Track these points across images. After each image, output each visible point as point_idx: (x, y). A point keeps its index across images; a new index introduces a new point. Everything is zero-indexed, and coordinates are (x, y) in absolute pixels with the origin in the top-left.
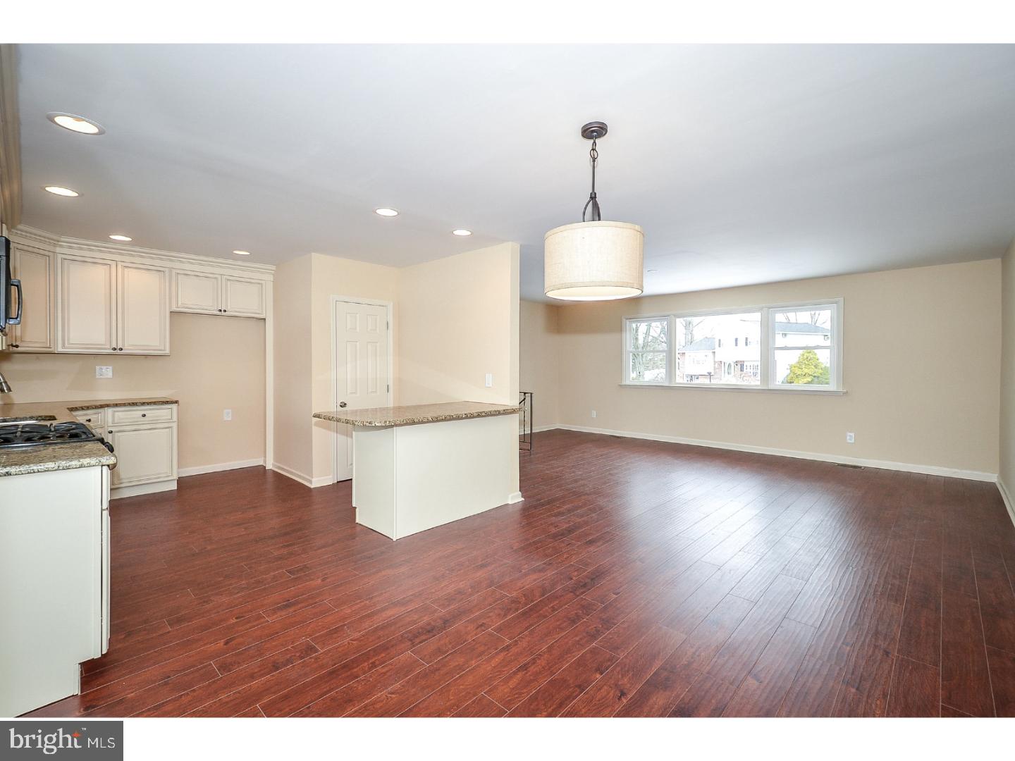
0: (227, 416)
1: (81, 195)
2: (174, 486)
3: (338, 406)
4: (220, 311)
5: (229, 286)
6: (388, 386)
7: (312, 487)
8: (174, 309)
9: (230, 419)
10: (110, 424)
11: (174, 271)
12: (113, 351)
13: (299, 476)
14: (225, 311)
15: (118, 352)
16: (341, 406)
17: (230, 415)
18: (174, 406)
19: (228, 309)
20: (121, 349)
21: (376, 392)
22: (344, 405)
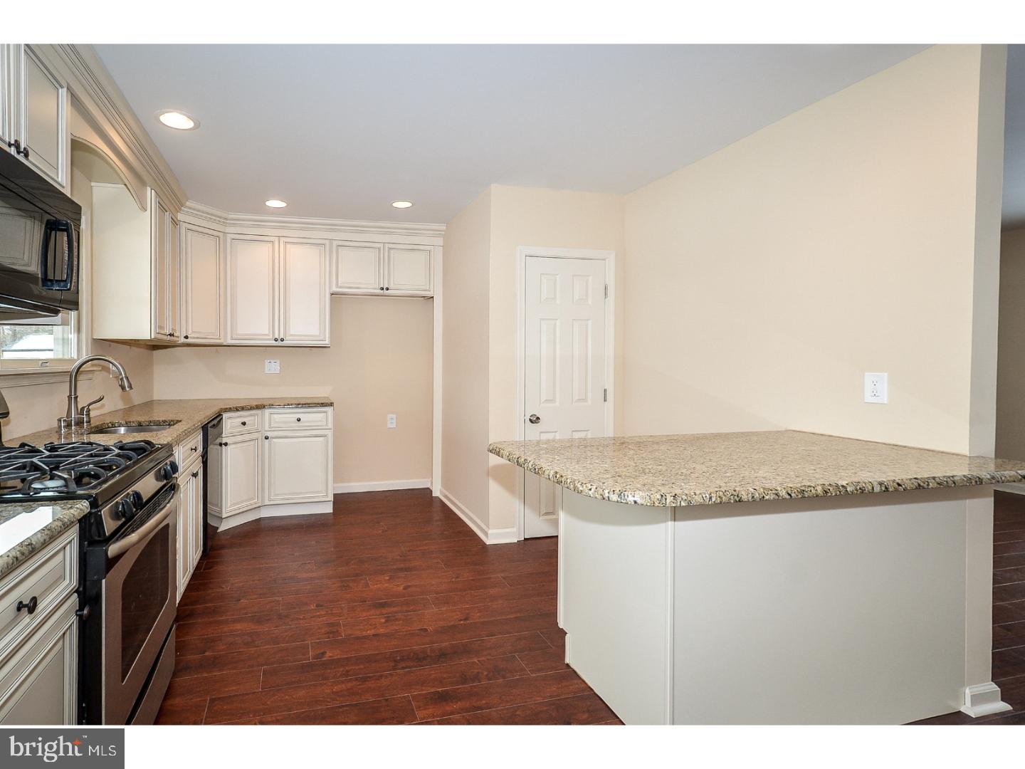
0: (392, 422)
1: (197, 126)
2: (329, 509)
3: (528, 421)
4: (382, 289)
5: (392, 255)
6: (605, 390)
7: (488, 542)
8: (335, 289)
9: (394, 426)
10: (267, 429)
11: (335, 243)
12: (274, 342)
13: (471, 519)
14: (387, 289)
15: (279, 343)
16: (531, 421)
17: (394, 421)
18: (329, 409)
19: (391, 286)
20: (282, 340)
21: (584, 400)
22: (535, 420)
